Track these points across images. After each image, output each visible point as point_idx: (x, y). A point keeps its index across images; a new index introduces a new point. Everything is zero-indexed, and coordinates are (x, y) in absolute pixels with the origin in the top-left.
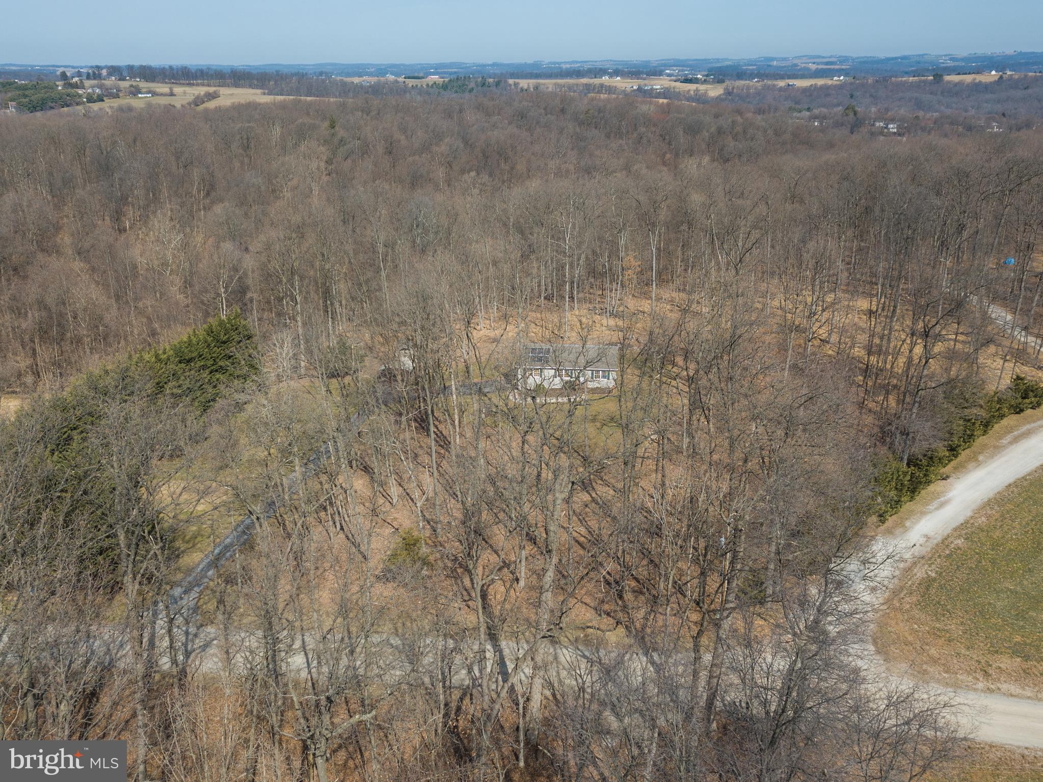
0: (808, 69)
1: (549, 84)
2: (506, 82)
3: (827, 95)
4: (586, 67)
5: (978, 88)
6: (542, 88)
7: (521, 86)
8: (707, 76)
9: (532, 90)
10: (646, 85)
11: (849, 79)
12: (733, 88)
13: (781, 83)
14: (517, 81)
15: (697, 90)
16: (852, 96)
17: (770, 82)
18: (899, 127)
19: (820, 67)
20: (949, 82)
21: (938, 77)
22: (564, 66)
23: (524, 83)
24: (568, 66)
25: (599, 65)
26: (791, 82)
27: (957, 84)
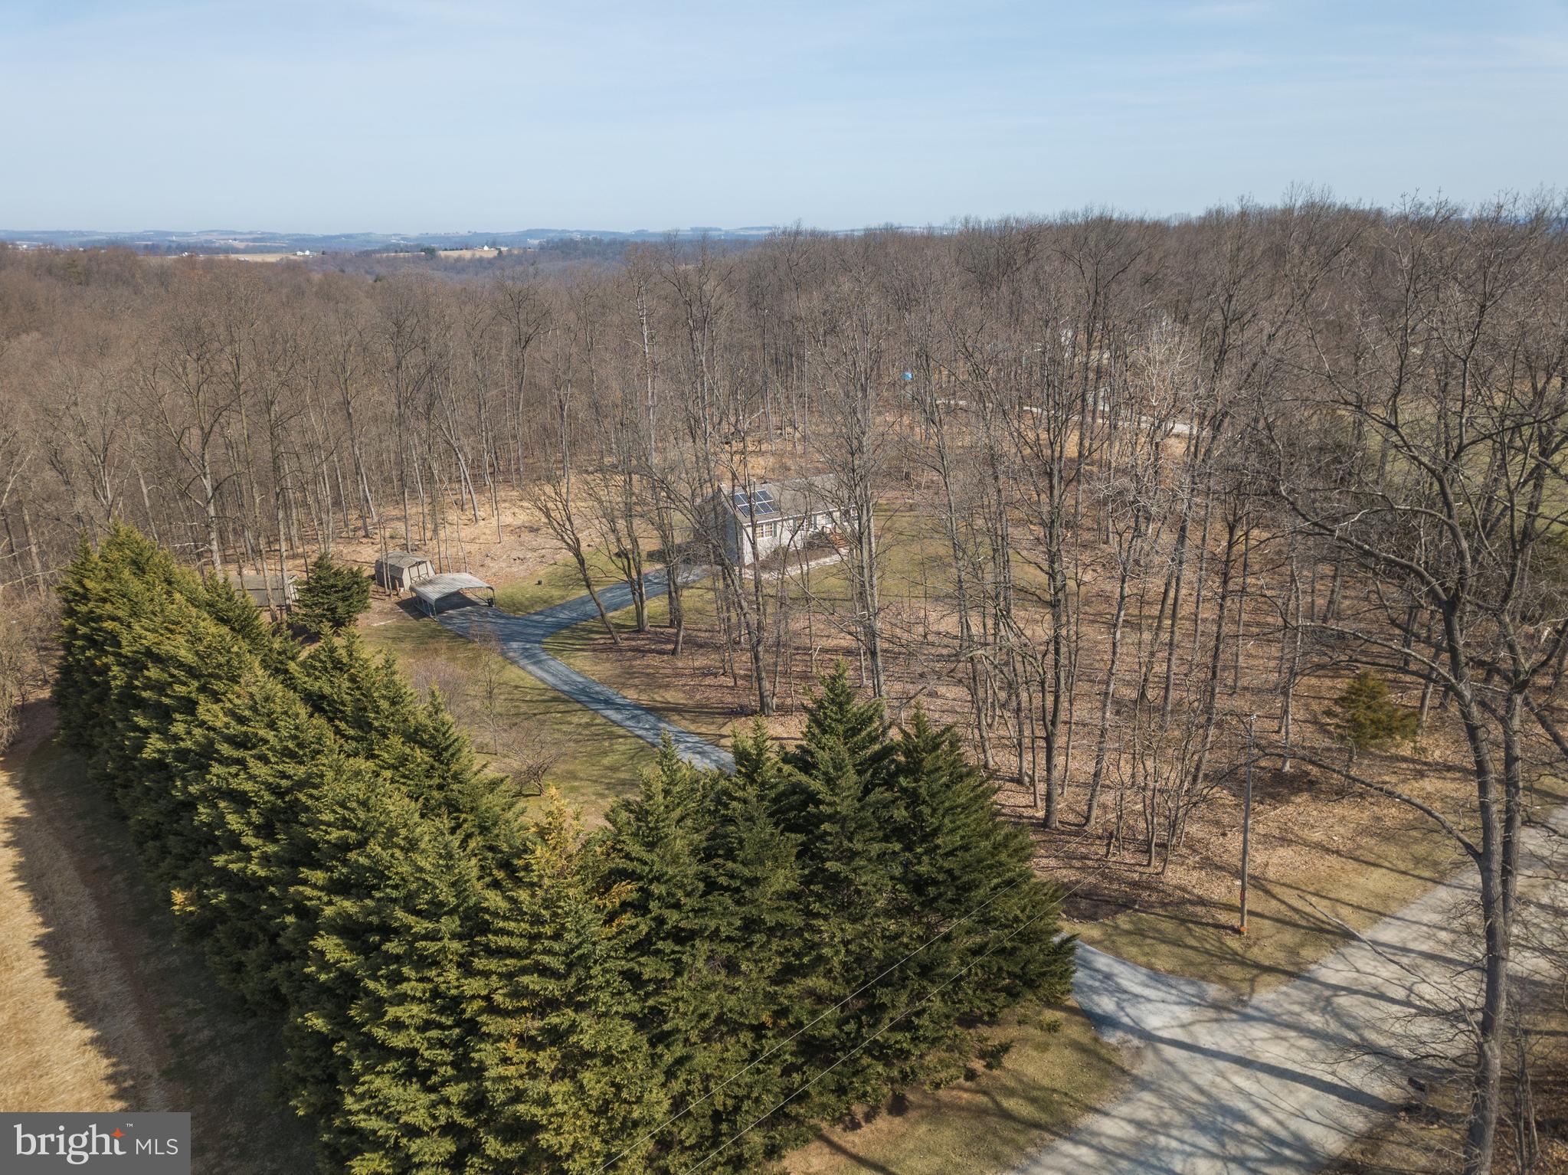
20: (446, 258)
21: (431, 253)
27: (458, 259)
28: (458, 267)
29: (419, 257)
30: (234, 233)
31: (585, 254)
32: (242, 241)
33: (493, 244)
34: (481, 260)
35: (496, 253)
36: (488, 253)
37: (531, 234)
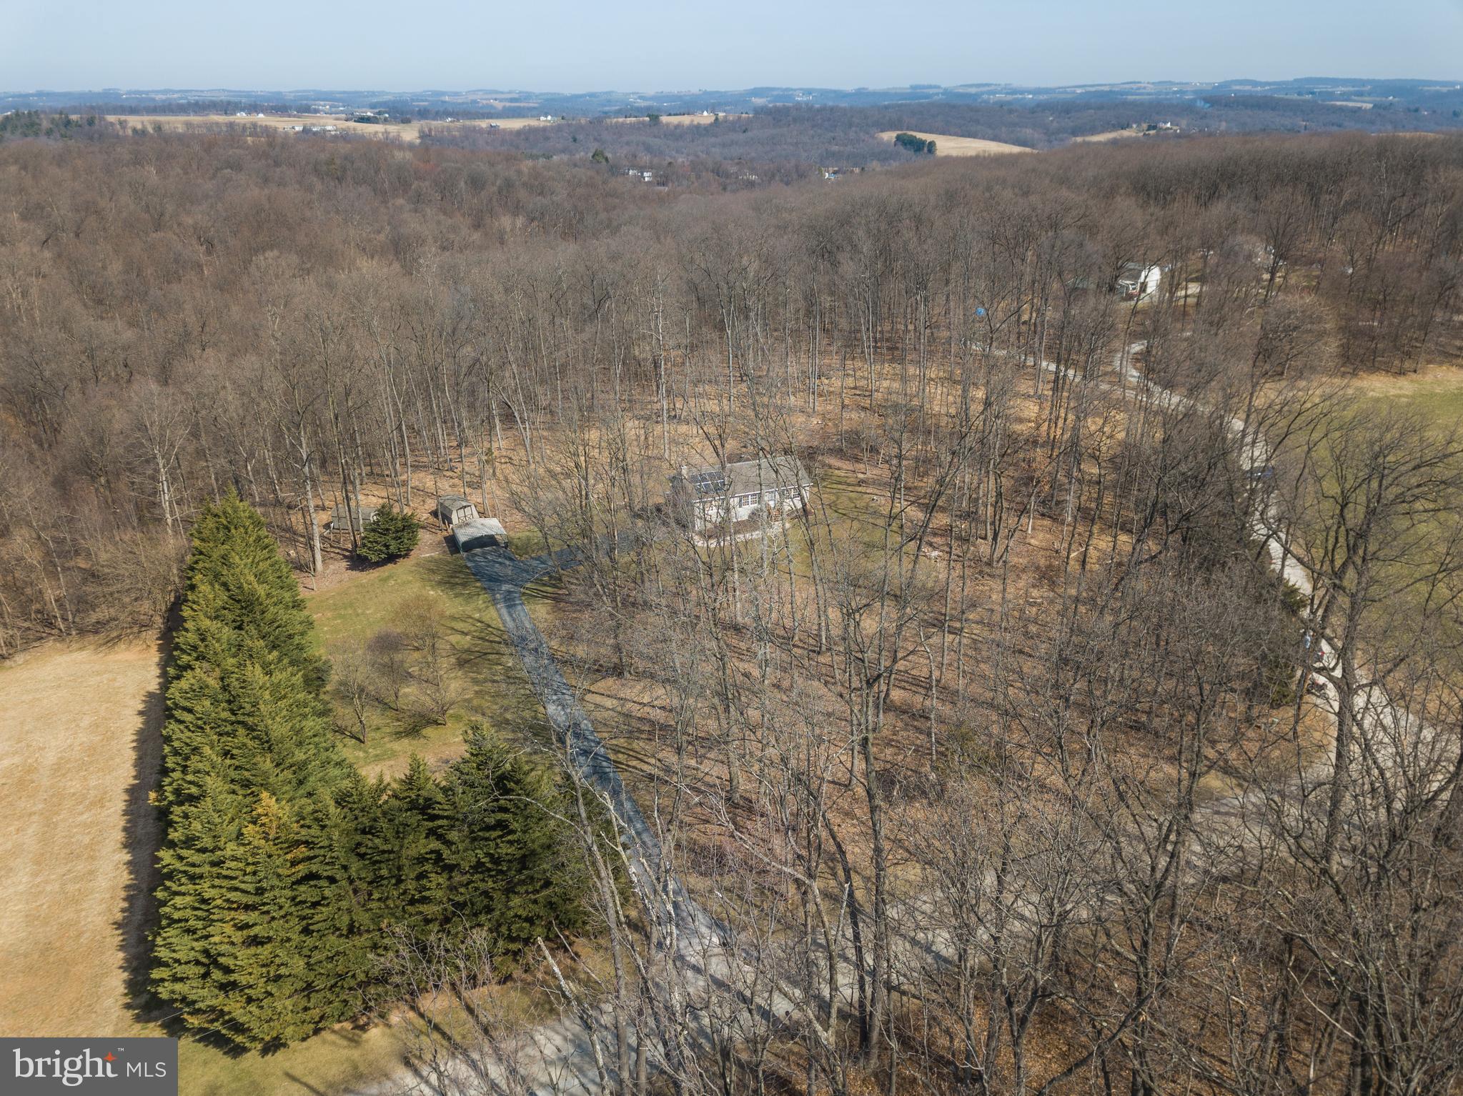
0: (492, 106)
1: (176, 123)
2: (102, 119)
3: (547, 139)
4: (192, 99)
5: (698, 131)
6: (166, 128)
7: (130, 124)
8: (379, 113)
9: (151, 131)
10: (314, 125)
11: (558, 120)
12: (430, 130)
13: (484, 124)
14: (123, 118)
15: (386, 132)
16: (575, 140)
17: (468, 123)
18: (654, 176)
19: (508, 104)
20: (668, 125)
21: (655, 118)
22: (159, 97)
23: (135, 121)
24: (164, 97)
25: (209, 97)
26: (494, 122)
27: (678, 126)
28: (677, 134)
29: (643, 123)
30: (496, 92)
31: (795, 120)
32: (501, 100)
33: (713, 109)
34: (698, 127)
35: (712, 119)
36: (706, 118)
37: (757, 92)
